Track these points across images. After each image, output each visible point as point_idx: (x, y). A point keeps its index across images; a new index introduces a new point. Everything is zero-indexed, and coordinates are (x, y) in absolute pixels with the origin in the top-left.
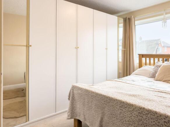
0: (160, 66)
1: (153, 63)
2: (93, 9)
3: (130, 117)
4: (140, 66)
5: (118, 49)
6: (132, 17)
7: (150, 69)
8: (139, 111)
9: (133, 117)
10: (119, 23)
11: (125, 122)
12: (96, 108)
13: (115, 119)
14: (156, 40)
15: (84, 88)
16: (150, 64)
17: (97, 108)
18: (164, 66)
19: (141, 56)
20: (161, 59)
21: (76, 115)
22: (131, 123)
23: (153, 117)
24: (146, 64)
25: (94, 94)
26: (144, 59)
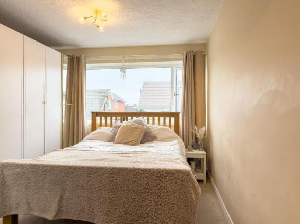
0: (119, 127)
1: (110, 124)
2: (23, 35)
3: (100, 182)
4: (94, 127)
5: (61, 104)
6: (83, 56)
7: (107, 130)
8: (110, 173)
9: (103, 181)
10: (63, 63)
11: (94, 190)
12: (51, 186)
13: (81, 190)
14: (104, 91)
15: (28, 163)
16: (106, 125)
17: (54, 185)
18: (124, 126)
19: (95, 114)
20: (119, 118)
21: (10, 209)
22: (101, 188)
23: (124, 174)
24: (101, 125)
25: (48, 168)
26: (98, 119)
